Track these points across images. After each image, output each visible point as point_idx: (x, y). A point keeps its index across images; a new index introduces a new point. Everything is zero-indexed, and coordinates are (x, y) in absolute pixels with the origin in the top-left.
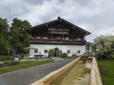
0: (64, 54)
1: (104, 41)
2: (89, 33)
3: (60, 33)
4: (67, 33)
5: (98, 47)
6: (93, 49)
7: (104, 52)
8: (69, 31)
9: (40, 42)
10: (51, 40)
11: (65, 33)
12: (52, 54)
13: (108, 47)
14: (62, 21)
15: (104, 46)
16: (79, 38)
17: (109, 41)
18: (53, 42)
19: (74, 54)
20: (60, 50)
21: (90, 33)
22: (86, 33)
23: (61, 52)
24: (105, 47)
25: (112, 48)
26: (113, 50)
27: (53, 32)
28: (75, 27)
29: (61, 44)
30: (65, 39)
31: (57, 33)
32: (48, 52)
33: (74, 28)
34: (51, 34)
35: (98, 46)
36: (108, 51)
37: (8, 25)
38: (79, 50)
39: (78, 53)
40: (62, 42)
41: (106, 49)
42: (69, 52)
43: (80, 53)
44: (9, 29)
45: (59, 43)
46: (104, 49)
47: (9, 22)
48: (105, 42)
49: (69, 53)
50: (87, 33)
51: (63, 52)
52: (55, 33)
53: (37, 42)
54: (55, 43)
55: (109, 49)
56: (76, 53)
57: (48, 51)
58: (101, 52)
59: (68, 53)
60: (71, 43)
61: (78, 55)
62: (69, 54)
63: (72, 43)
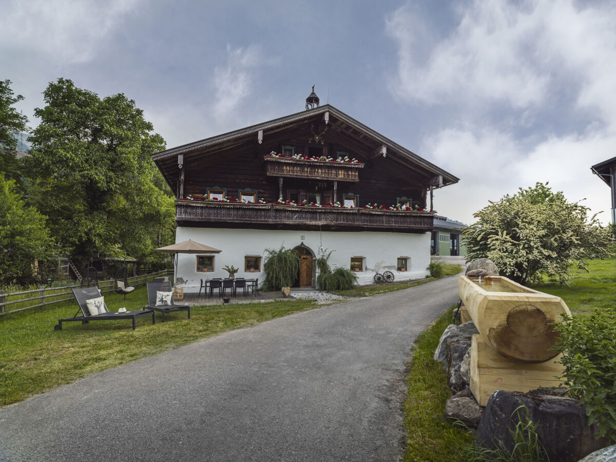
0: (340, 272)
1: (519, 222)
2: (450, 180)
3: (320, 174)
4: (354, 177)
5: (498, 243)
6: (474, 251)
7: (516, 263)
8: (362, 166)
9: (228, 219)
10: (277, 210)
11: (341, 175)
12: (285, 277)
13: (532, 244)
14: (330, 116)
15: (518, 239)
16: (404, 198)
17: (536, 223)
18: (288, 218)
19: (382, 272)
20: (318, 257)
21: (455, 180)
22: (437, 176)
23: (323, 264)
24: (519, 245)
25: (544, 247)
26: (547, 254)
27: (288, 172)
28: (388, 150)
29: (326, 228)
30: (342, 204)
31: (306, 174)
32: (262, 267)
33: (384, 151)
34: (277, 178)
35: (497, 240)
36: (531, 257)
37: (17, 116)
38: (404, 255)
39: (399, 269)
40: (330, 216)
41: (523, 252)
42: (358, 263)
43: (406, 270)
44: (30, 139)
45: (313, 223)
46: (517, 253)
47: (20, 97)
48: (521, 225)
49: (361, 269)
50: (441, 179)
51: (333, 266)
52: (296, 173)
53: (212, 218)
54: (298, 221)
55: (535, 252)
56: (389, 267)
57: (263, 262)
58: (507, 261)
59: (353, 268)
60: (369, 225)
61: (399, 276)
62: (358, 274)
63: (375, 225)
